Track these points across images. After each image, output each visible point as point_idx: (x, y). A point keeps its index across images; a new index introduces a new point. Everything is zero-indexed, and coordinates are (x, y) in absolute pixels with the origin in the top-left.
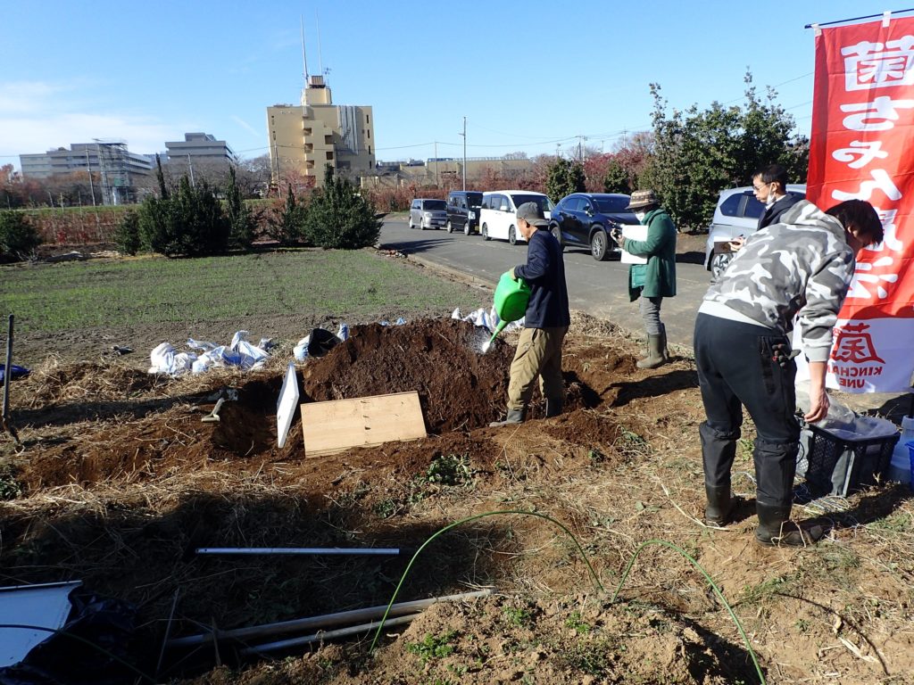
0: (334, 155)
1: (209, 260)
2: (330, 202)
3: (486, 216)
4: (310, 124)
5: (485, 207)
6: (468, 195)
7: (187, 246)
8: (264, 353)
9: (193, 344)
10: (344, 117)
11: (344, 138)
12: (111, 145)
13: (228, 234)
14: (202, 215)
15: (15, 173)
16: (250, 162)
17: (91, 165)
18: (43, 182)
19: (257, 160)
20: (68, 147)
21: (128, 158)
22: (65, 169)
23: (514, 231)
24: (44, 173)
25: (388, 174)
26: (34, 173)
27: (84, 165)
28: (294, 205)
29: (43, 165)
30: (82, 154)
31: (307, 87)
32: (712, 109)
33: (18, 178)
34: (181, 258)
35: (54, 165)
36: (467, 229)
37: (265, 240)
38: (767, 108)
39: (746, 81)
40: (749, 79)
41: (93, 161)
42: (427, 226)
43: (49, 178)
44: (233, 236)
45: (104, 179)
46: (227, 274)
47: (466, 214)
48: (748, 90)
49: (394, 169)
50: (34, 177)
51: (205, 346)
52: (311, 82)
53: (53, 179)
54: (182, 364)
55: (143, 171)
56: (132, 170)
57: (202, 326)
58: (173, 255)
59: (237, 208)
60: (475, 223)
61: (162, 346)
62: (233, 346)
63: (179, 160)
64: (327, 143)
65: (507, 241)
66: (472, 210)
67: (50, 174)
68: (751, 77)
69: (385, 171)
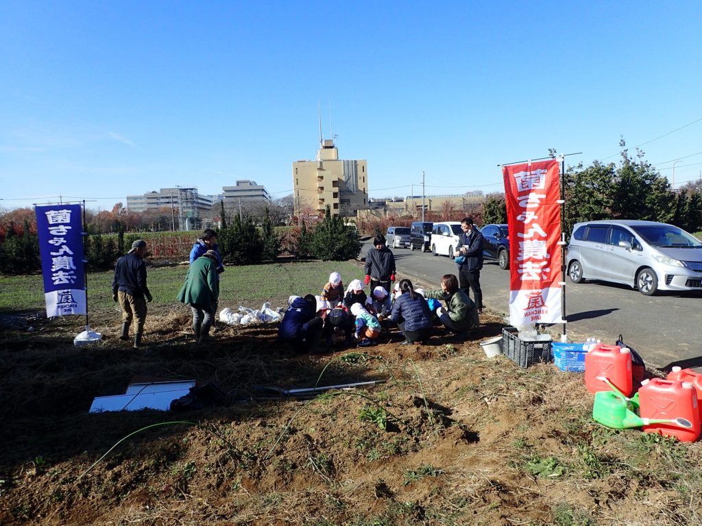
0: (339, 195)
1: (249, 267)
2: (328, 230)
3: (435, 239)
4: (322, 173)
5: (434, 233)
6: (424, 224)
7: (236, 258)
8: (279, 315)
9: (242, 309)
10: (346, 168)
11: (346, 182)
12: (187, 189)
13: (262, 251)
14: (247, 239)
15: (124, 209)
16: (280, 200)
17: (174, 202)
18: (141, 215)
19: (284, 199)
20: (158, 190)
21: (197, 198)
22: (156, 206)
23: (452, 250)
24: (141, 208)
25: (377, 208)
26: (135, 208)
27: (168, 203)
28: (305, 232)
29: (141, 203)
30: (168, 196)
31: (321, 147)
32: (593, 165)
33: (125, 212)
34: (232, 265)
35: (148, 203)
36: (423, 248)
37: (286, 255)
38: (636, 164)
39: (621, 145)
40: (623, 144)
41: (175, 200)
42: (397, 246)
43: (144, 212)
44: (265, 252)
45: (181, 212)
46: (260, 275)
47: (423, 238)
48: (623, 151)
49: (382, 204)
50: (136, 211)
51: (248, 310)
52: (324, 144)
53: (148, 212)
54: (236, 319)
55: (207, 207)
56: (200, 206)
57: (246, 302)
58: (228, 264)
59: (268, 234)
60: (428, 244)
61: (226, 309)
62: (262, 311)
63: (232, 199)
64: (333, 186)
65: (448, 256)
66: (427, 235)
67: (145, 209)
68: (624, 143)
69: (375, 206)
